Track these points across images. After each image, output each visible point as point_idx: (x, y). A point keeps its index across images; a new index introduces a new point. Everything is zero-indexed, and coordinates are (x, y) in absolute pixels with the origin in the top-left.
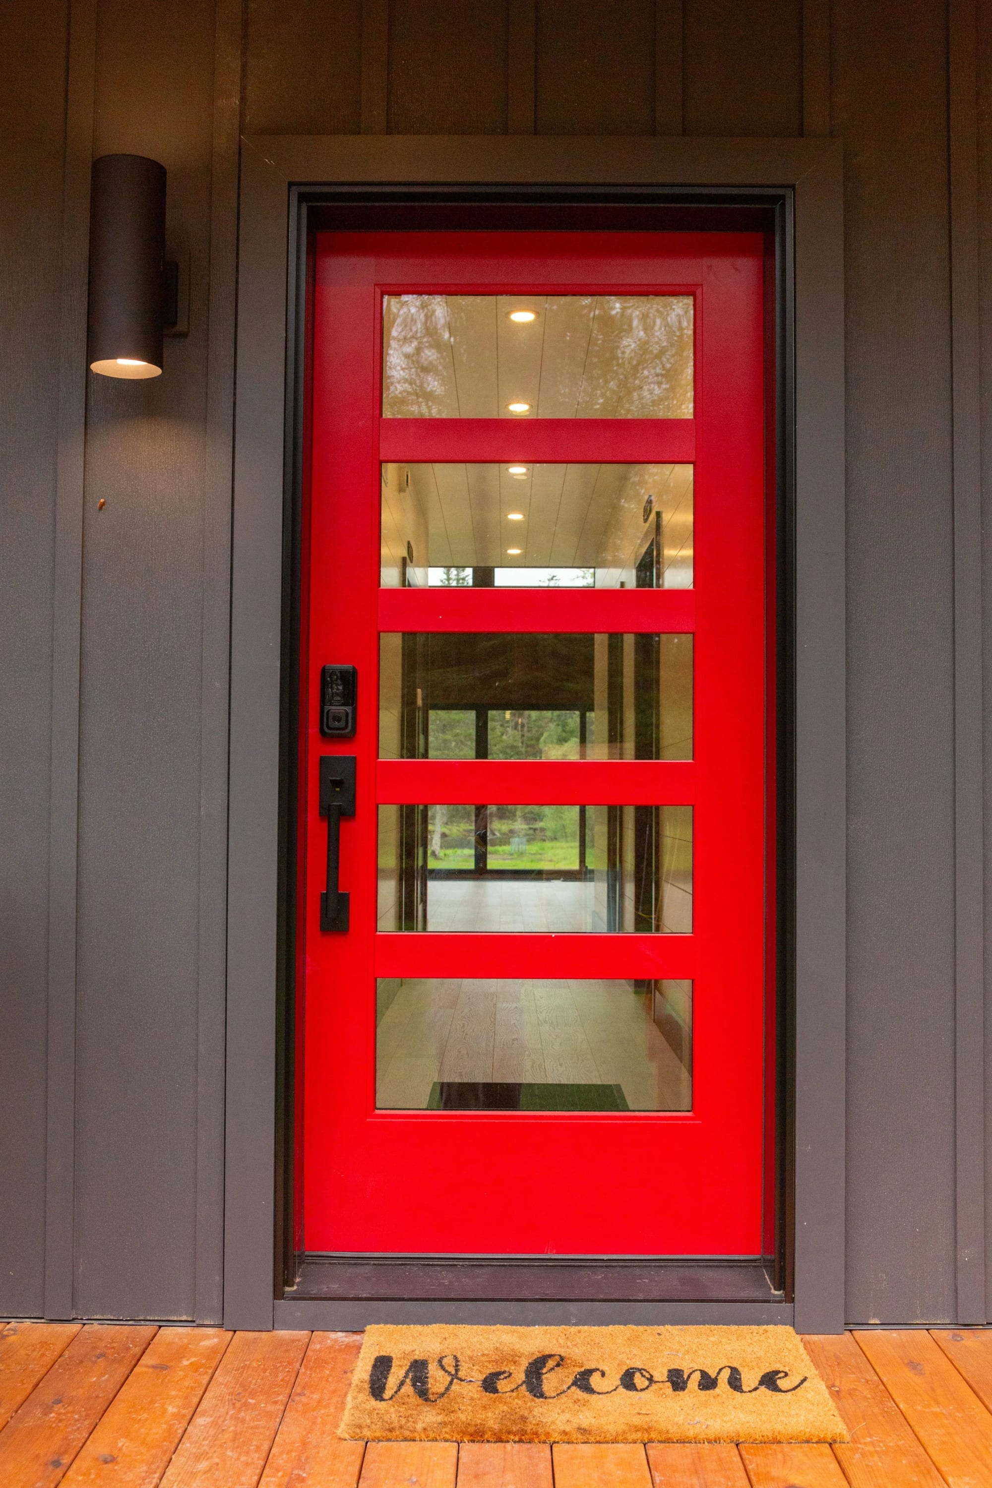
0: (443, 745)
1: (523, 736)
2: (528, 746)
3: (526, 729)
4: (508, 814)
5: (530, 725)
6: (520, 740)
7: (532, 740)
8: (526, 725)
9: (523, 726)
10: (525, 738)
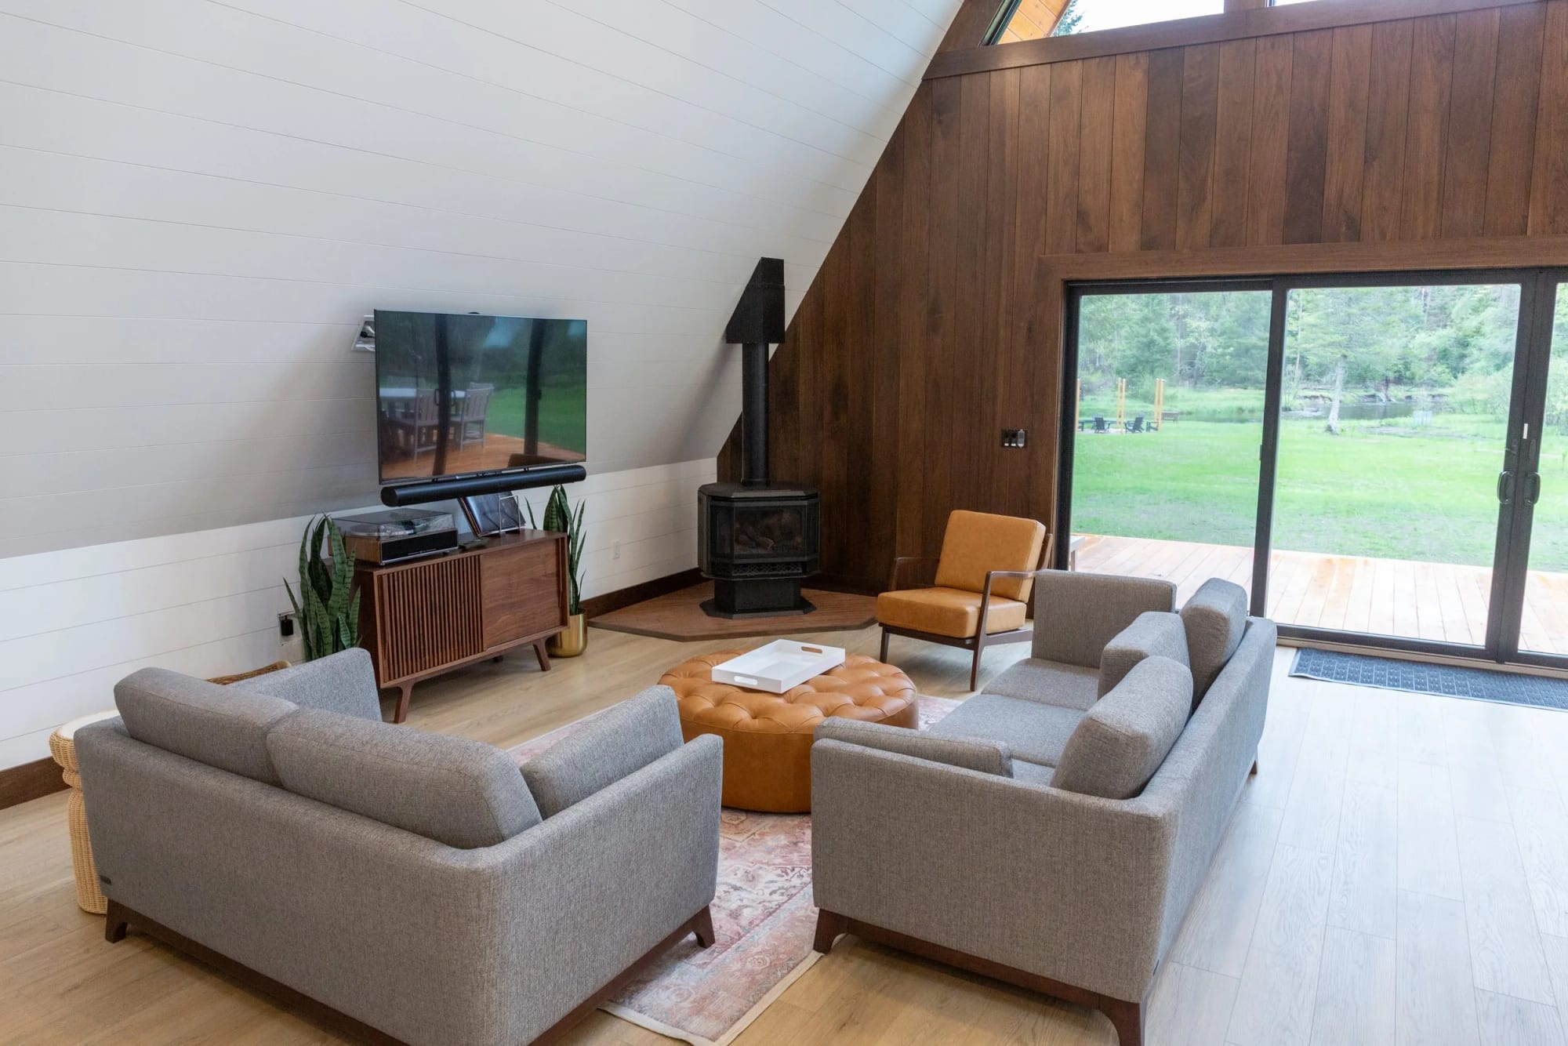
0: (1347, 318)
1: (1425, 305)
2: (1430, 315)
3: (1429, 298)
4: (1405, 380)
5: (1434, 295)
6: (1423, 309)
7: (1435, 309)
8: (1430, 294)
9: (1426, 295)
10: (1428, 307)
